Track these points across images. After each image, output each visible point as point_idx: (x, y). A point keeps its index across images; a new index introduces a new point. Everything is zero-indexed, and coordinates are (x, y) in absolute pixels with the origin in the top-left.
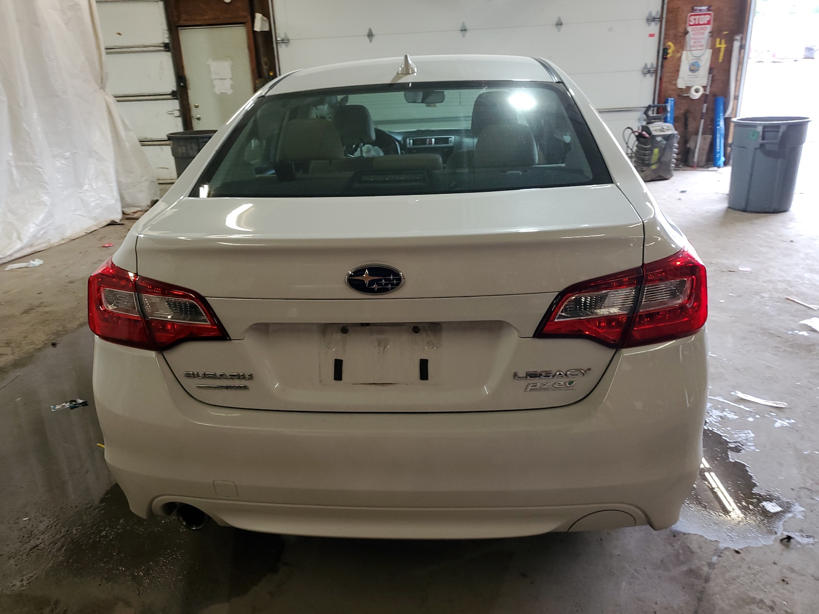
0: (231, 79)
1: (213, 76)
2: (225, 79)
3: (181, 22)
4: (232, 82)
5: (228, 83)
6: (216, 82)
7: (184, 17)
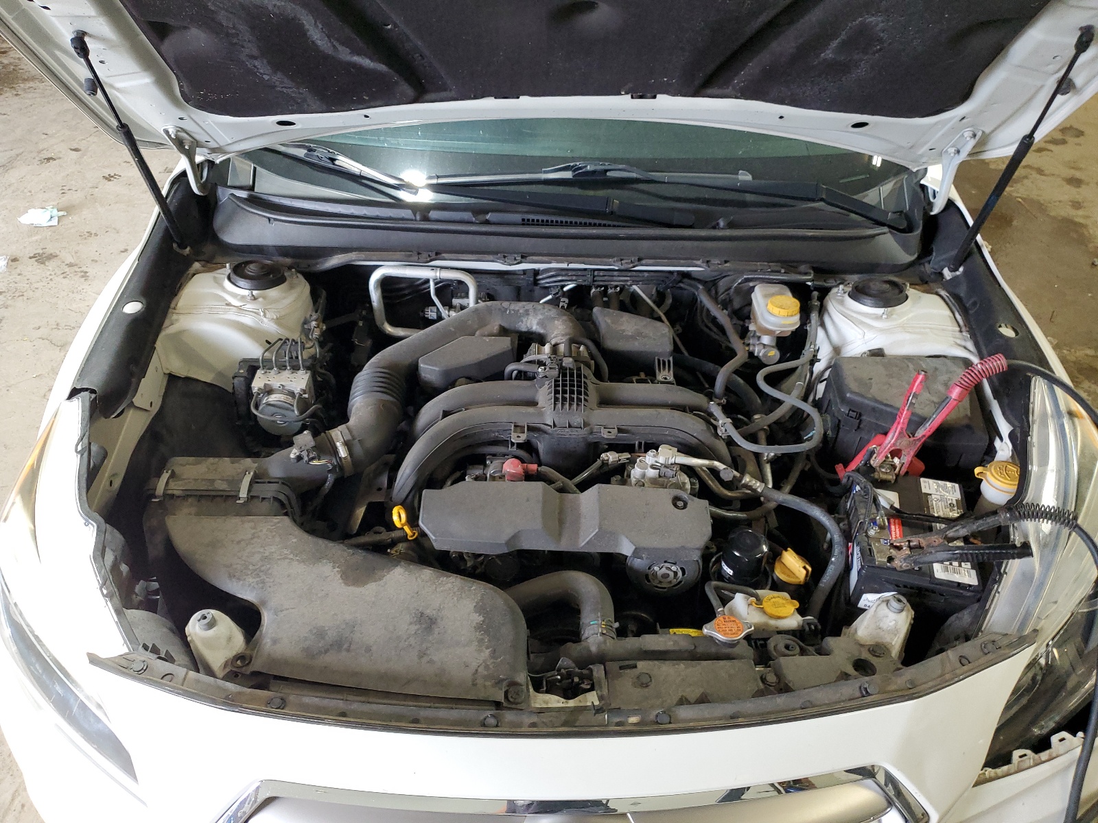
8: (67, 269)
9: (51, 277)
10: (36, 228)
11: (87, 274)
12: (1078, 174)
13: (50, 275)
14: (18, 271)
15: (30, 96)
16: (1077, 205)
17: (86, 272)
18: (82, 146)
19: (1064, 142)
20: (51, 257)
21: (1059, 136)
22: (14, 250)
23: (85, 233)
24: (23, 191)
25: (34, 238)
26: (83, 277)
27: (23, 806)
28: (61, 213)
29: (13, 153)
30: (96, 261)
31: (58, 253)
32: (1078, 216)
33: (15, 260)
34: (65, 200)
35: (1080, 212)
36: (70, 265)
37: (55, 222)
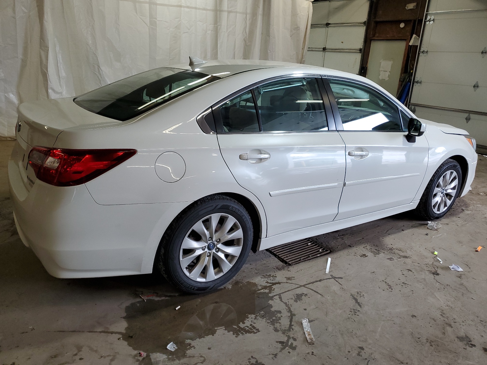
0: (390, 72)
1: (381, 69)
2: (387, 71)
3: (374, 38)
4: (389, 74)
5: (387, 74)
6: (381, 73)
7: (377, 35)
8: (453, 324)
9: (463, 324)
11: (441, 313)
13: (463, 326)
17: (441, 315)
20: (461, 339)
23: (434, 346)
26: (444, 314)
30: (433, 319)
31: (456, 339)
36: (450, 325)
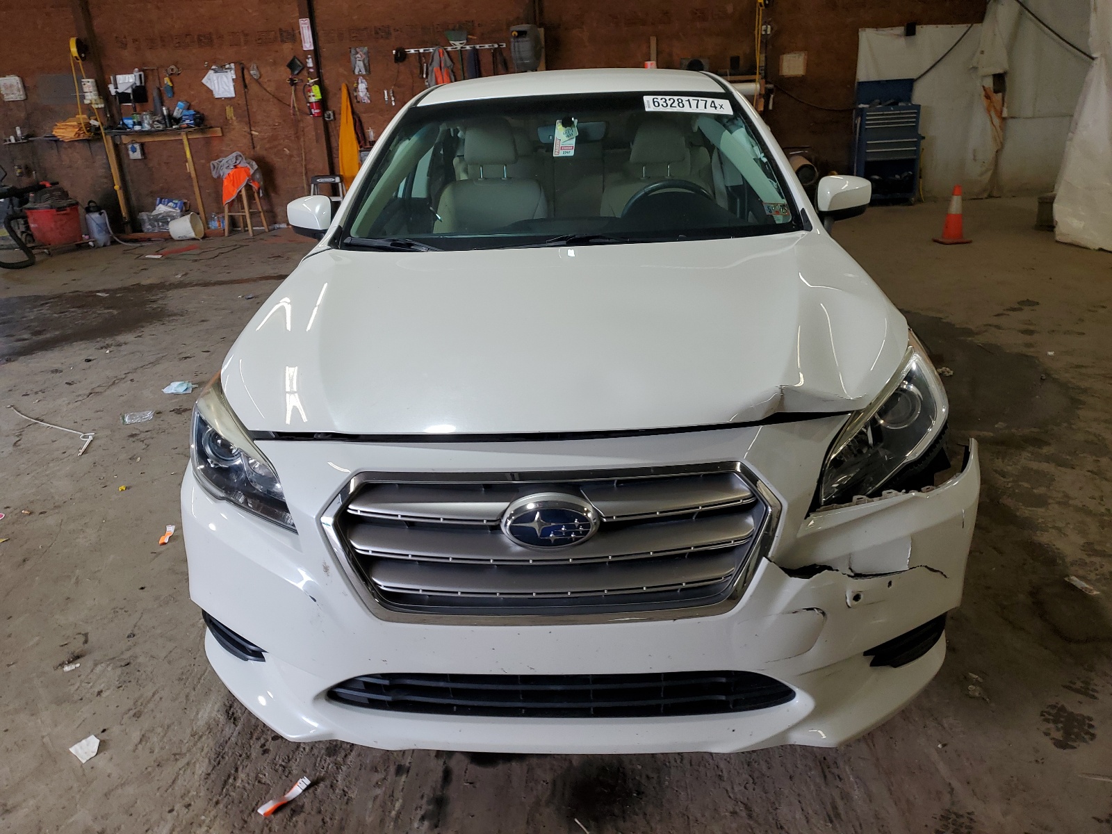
10: (176, 395)
12: (1031, 328)
14: (161, 419)
15: (173, 324)
16: (1029, 345)
18: (211, 349)
19: (1020, 309)
20: (186, 410)
21: (1017, 306)
22: (159, 408)
24: (166, 376)
25: (174, 401)
27: (161, 698)
28: (194, 386)
29: (161, 355)
31: (191, 408)
32: (1030, 352)
33: (159, 413)
34: (198, 379)
35: (1032, 350)
37: (189, 391)
